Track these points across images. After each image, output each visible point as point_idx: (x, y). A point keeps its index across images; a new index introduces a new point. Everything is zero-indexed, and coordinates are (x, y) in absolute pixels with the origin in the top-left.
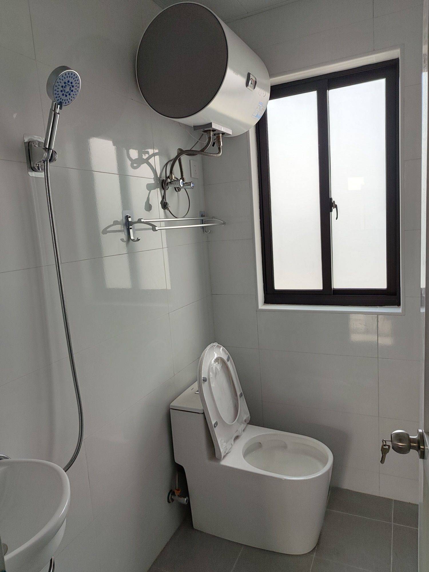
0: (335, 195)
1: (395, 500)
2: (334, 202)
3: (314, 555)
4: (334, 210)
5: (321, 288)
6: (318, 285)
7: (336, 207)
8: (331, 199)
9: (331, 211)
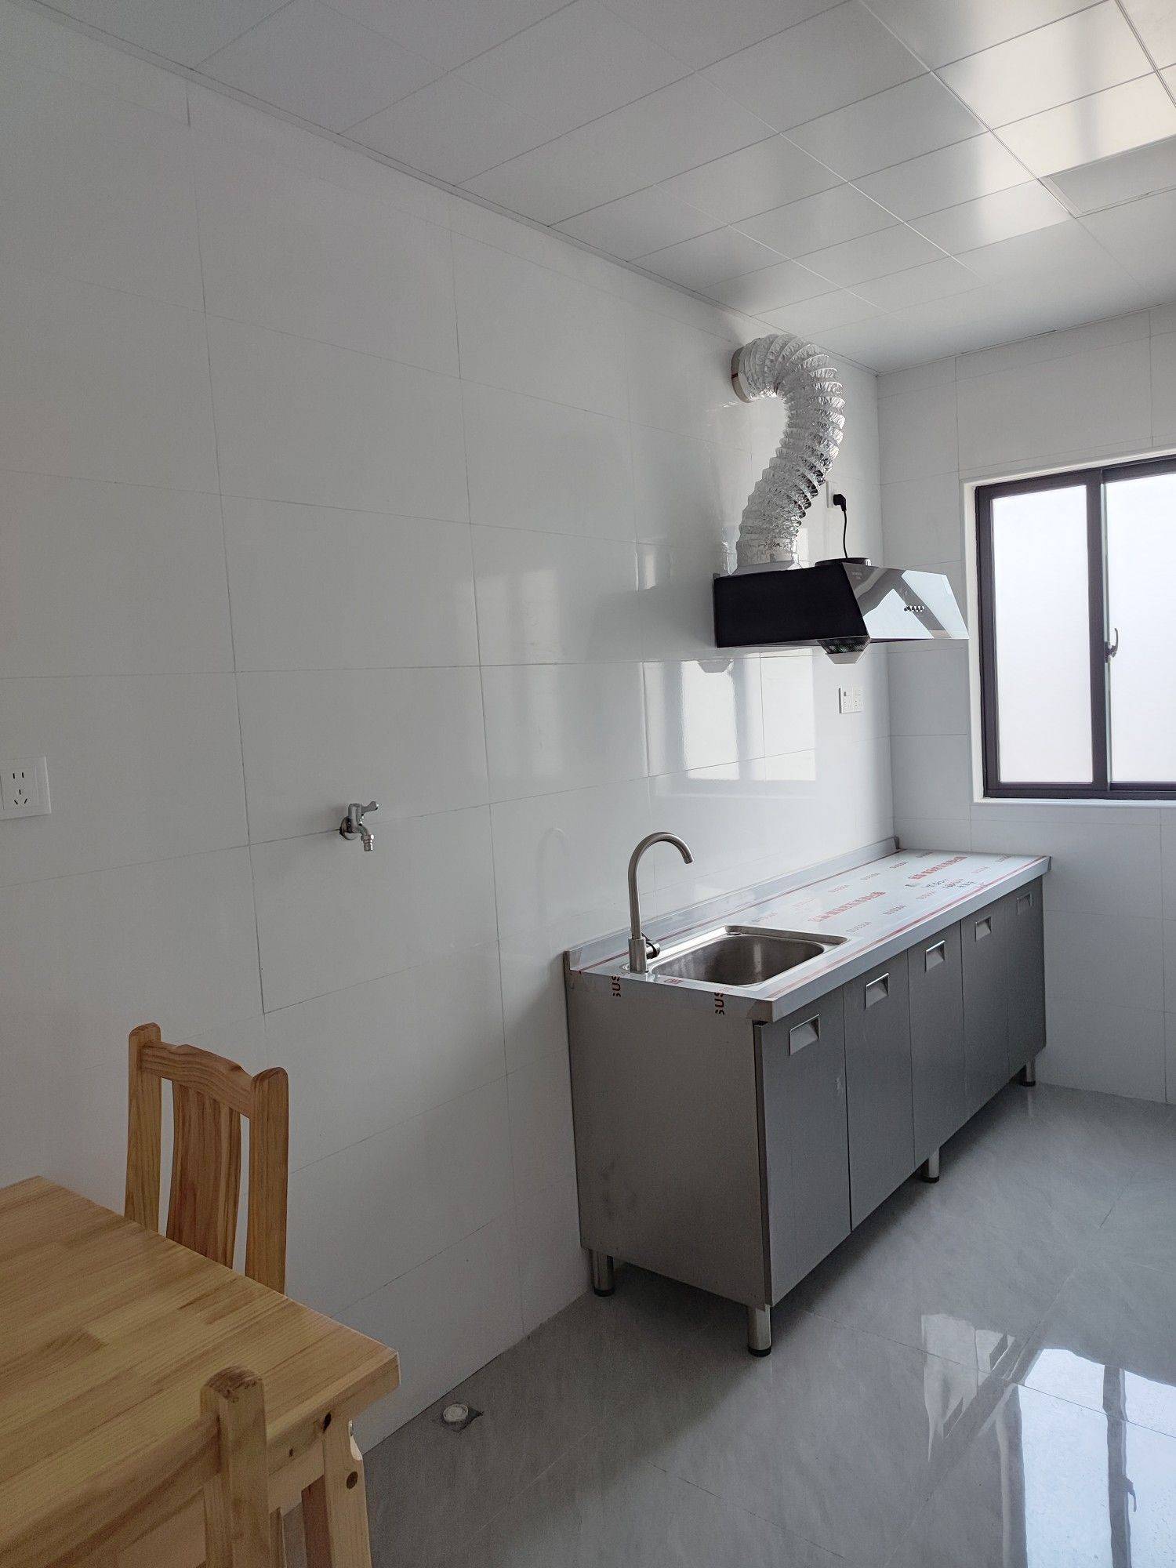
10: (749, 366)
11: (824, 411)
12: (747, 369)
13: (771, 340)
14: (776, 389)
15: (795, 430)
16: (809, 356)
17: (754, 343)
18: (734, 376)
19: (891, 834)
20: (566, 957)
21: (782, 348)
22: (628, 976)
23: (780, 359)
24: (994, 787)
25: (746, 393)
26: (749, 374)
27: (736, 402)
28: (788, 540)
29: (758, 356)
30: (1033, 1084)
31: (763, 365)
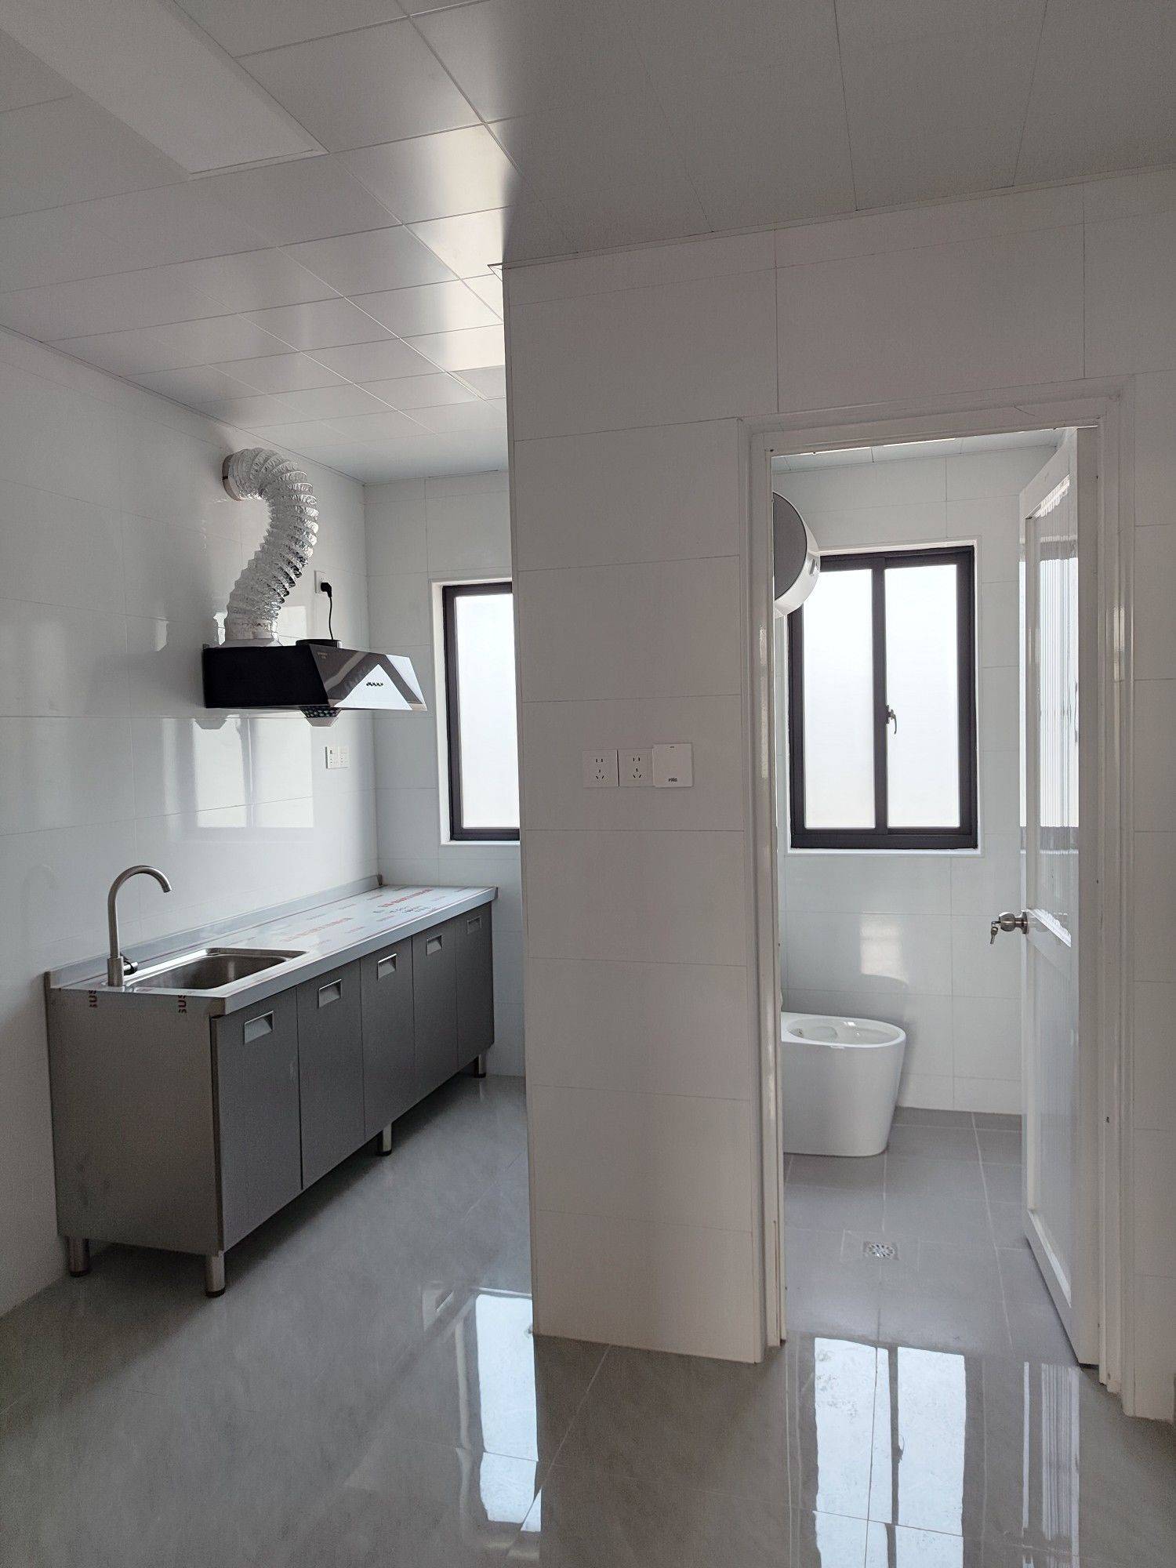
0: (892, 702)
1: (975, 1113)
2: (892, 711)
3: (885, 1156)
4: (892, 721)
5: (873, 826)
6: (868, 822)
7: (894, 717)
8: (887, 707)
9: (887, 722)
10: (238, 471)
11: (300, 517)
12: (236, 474)
13: (257, 452)
14: (260, 495)
15: (275, 530)
16: (288, 471)
17: (242, 453)
18: (225, 478)
19: (375, 873)
20: (46, 976)
21: (266, 461)
22: (107, 989)
23: (263, 470)
24: (458, 832)
25: (235, 493)
26: (237, 478)
27: (229, 499)
28: (268, 621)
29: (244, 465)
30: (484, 1075)
31: (248, 473)
